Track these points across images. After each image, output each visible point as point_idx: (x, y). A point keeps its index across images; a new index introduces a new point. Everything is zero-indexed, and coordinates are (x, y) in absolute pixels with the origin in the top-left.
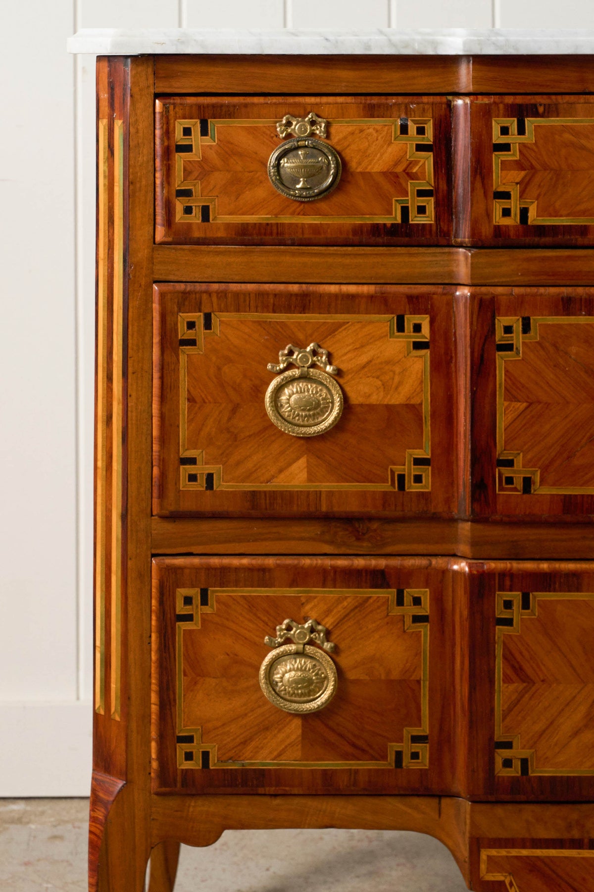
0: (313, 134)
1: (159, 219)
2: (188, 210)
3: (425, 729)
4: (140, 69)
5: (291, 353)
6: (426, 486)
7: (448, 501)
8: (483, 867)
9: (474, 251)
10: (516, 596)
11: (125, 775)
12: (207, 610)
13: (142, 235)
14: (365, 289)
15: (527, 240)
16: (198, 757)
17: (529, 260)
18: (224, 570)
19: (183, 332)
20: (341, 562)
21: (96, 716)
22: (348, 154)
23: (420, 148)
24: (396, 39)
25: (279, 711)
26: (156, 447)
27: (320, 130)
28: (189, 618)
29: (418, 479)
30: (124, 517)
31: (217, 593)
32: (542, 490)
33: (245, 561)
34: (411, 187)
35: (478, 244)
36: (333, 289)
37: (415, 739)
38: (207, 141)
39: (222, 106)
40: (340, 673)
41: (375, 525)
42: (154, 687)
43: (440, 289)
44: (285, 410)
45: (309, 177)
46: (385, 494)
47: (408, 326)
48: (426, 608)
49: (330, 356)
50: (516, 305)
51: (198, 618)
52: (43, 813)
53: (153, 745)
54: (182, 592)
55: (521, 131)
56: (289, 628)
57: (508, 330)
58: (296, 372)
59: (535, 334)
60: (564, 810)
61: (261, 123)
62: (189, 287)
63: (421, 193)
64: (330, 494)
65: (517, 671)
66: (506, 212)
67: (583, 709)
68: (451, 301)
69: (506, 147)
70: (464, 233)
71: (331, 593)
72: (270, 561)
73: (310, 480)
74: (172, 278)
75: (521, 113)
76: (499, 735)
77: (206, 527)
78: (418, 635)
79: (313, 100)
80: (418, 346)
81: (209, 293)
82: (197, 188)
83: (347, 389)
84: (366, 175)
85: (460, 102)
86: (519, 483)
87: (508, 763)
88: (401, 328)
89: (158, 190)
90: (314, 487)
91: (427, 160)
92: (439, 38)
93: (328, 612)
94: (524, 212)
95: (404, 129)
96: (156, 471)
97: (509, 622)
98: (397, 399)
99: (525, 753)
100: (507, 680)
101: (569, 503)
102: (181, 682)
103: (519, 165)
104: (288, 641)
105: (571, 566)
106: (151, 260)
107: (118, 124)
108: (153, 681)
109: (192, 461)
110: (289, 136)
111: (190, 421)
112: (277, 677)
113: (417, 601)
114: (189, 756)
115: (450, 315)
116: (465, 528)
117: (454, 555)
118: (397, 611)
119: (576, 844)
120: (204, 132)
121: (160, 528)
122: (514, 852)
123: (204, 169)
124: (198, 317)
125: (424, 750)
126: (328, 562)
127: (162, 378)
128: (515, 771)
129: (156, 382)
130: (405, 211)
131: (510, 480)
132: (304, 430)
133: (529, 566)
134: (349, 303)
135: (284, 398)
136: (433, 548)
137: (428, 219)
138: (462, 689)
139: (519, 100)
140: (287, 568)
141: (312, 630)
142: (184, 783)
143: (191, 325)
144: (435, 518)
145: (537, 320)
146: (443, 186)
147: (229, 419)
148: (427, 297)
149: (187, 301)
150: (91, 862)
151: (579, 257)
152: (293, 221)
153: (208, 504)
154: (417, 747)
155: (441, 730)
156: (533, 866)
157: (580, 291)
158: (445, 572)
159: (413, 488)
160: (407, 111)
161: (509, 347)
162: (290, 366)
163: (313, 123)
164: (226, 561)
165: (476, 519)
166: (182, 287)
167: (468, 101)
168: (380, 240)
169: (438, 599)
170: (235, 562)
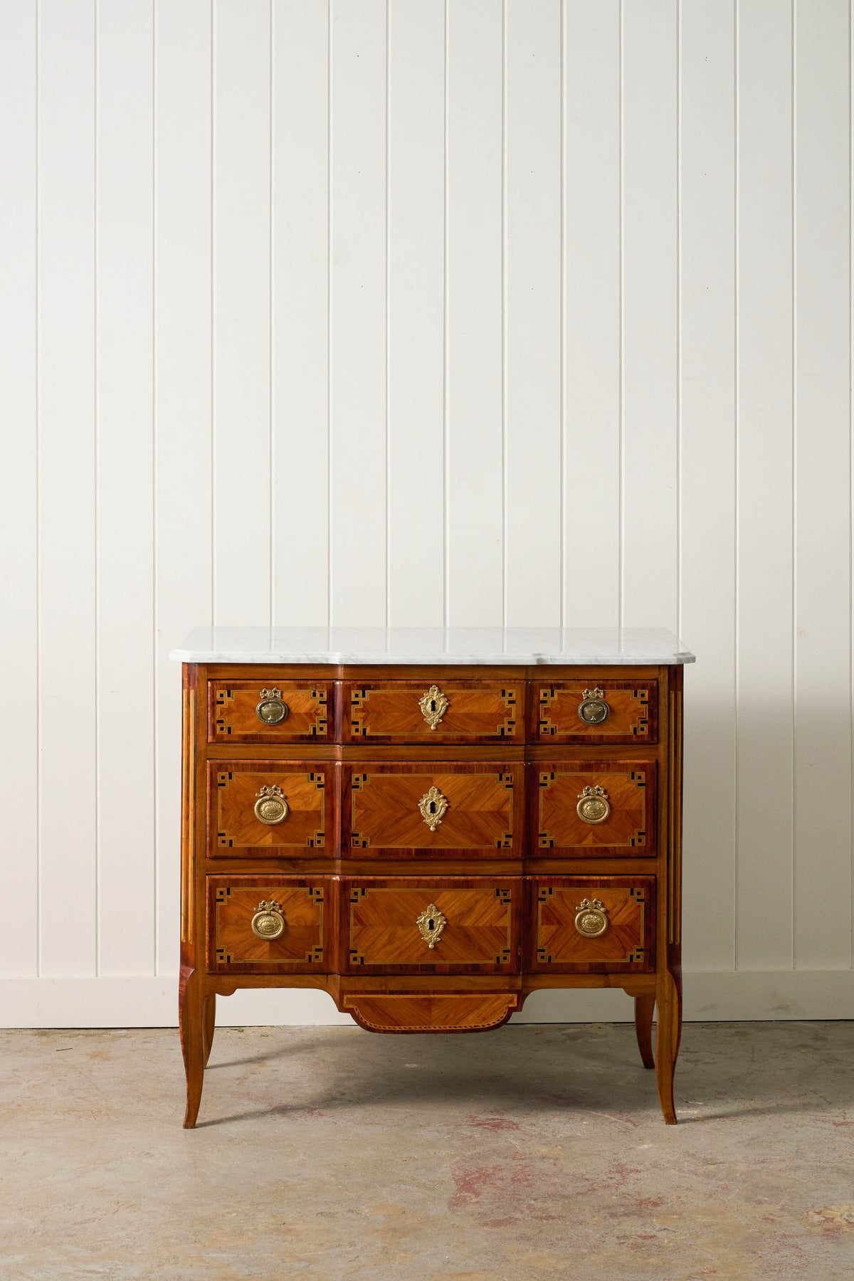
0: (275, 697)
1: (209, 733)
2: (222, 729)
3: (321, 946)
4: (202, 668)
5: (265, 789)
6: (323, 845)
7: (332, 851)
8: (345, 1002)
9: (343, 746)
10: (359, 890)
11: (194, 966)
12: (230, 897)
13: (202, 739)
14: (297, 762)
15: (367, 742)
16: (226, 958)
17: (367, 750)
18: (237, 880)
19: (220, 780)
20: (287, 877)
21: (182, 943)
22: (290, 705)
23: (321, 702)
24: (311, 657)
25: (259, 939)
26: (208, 829)
27: (278, 695)
28: (222, 900)
29: (319, 842)
30: (194, 858)
31: (234, 890)
32: (370, 846)
33: (246, 877)
34: (317, 719)
35: (345, 744)
36: (284, 762)
37: (317, 950)
38: (230, 699)
39: (236, 684)
40: (285, 923)
41: (301, 861)
42: (207, 929)
43: (328, 762)
44: (263, 813)
45: (273, 715)
46: (305, 848)
47: (316, 778)
48: (322, 896)
49: (282, 790)
50: (361, 769)
51: (226, 900)
52: (137, 1034)
53: (207, 953)
54: (219, 890)
55: (364, 696)
56: (264, 904)
57: (357, 779)
58: (268, 797)
59: (368, 781)
60: (378, 979)
61: (253, 692)
62: (222, 761)
63: (321, 722)
64: (282, 848)
65: (359, 920)
66: (357, 730)
67: (387, 937)
68: (333, 767)
69: (357, 703)
70: (339, 739)
71: (282, 890)
72: (256, 877)
73: (273, 843)
74: (215, 757)
75: (364, 688)
76: (352, 947)
77: (228, 863)
78: (318, 908)
79: (275, 682)
80: (319, 786)
81: (231, 764)
82: (226, 719)
83: (289, 804)
84: (298, 714)
85: (338, 683)
86: (361, 843)
87: (355, 959)
88: (312, 779)
89: (209, 720)
90: (275, 845)
91: (324, 708)
92: (329, 656)
93: (281, 897)
94: (364, 730)
95: (314, 695)
96: (208, 839)
97: (356, 901)
98: (311, 808)
99: (363, 955)
100: (355, 925)
101: (382, 851)
102: (218, 927)
103: (362, 710)
104: (264, 909)
105: (382, 878)
106: (206, 750)
107: (192, 692)
108: (207, 927)
109: (223, 835)
110: (265, 697)
111: (223, 817)
112: (259, 925)
113: (318, 893)
114: (222, 958)
115: (333, 773)
116: (339, 862)
117: (334, 874)
118: (310, 897)
119: (384, 992)
120: (229, 696)
121: (210, 863)
122: (358, 996)
123: (229, 711)
124: (226, 774)
125: (321, 954)
126: (281, 877)
127: (211, 800)
128: (358, 962)
129: (208, 802)
130: (314, 729)
131: (357, 842)
132: (271, 821)
133: (365, 878)
134: (290, 768)
135: (262, 808)
136: (326, 871)
137: (324, 733)
138: (336, 928)
139: (363, 683)
140: (264, 879)
141: (274, 905)
142: (219, 969)
143: (223, 778)
144: (326, 858)
145: (369, 776)
146: (331, 718)
147: (240, 817)
148: (324, 766)
149: (221, 767)
150: (180, 1003)
151: (388, 749)
152: (267, 733)
153: (230, 853)
154: (318, 953)
155: (328, 946)
156: (366, 1002)
157: (387, 763)
158: (330, 880)
159: (317, 845)
160: (316, 687)
161: (357, 787)
162: (265, 795)
163: (275, 692)
164: (238, 876)
165: (343, 858)
166: (219, 761)
167: (341, 683)
168: (304, 741)
169: (327, 892)
170: (242, 877)
